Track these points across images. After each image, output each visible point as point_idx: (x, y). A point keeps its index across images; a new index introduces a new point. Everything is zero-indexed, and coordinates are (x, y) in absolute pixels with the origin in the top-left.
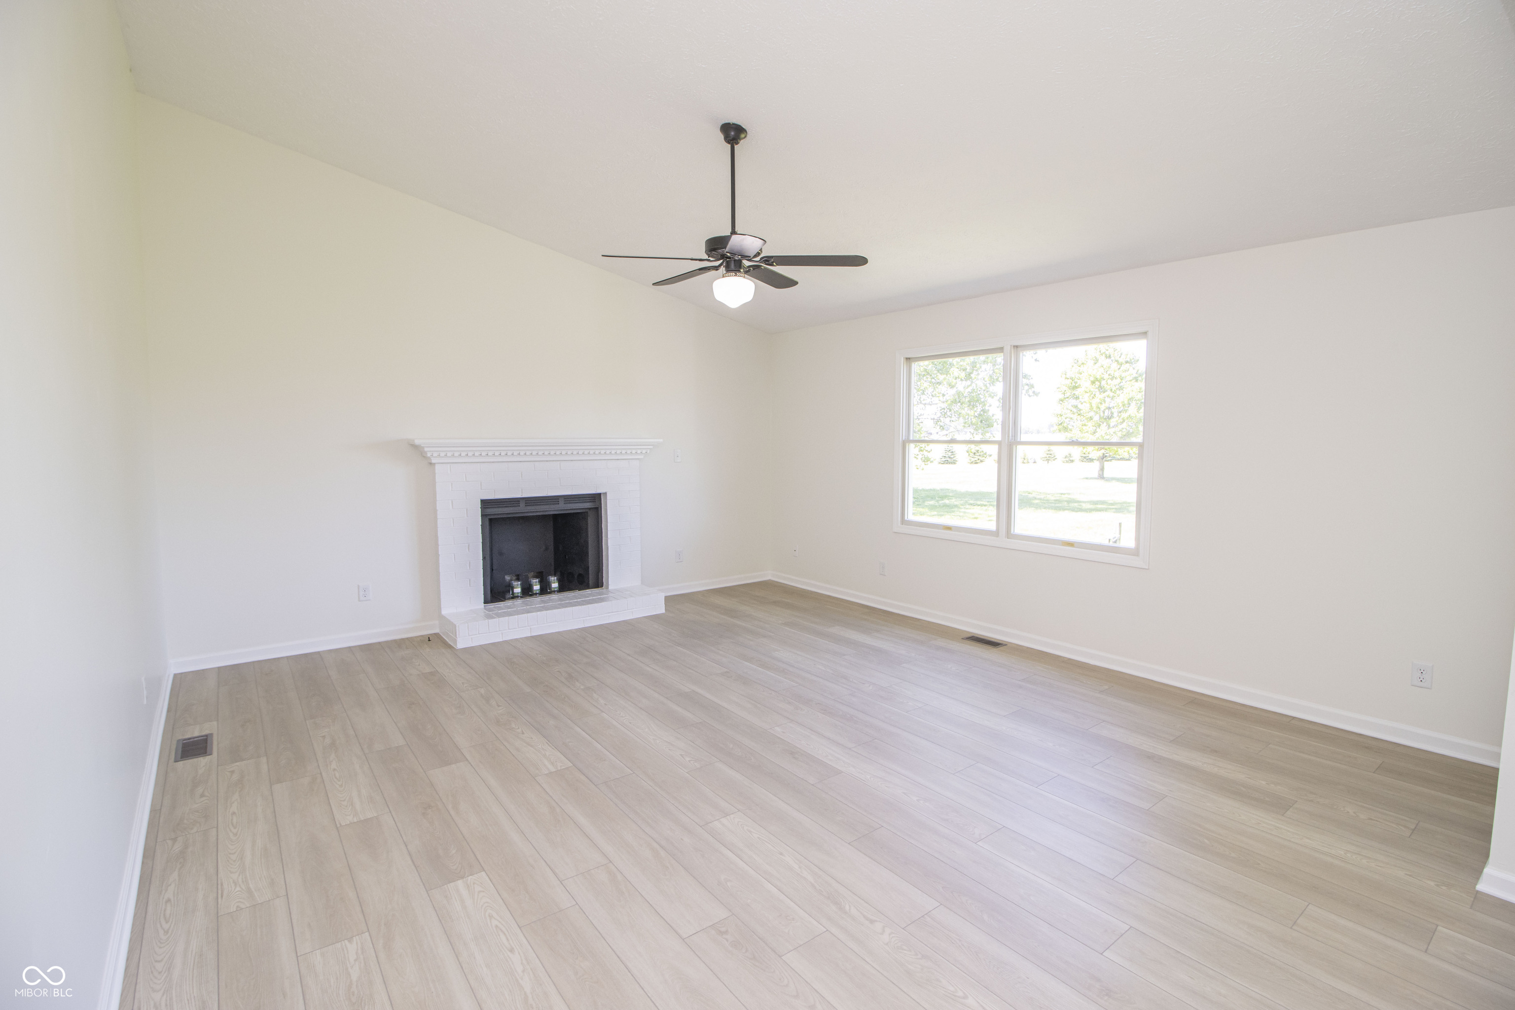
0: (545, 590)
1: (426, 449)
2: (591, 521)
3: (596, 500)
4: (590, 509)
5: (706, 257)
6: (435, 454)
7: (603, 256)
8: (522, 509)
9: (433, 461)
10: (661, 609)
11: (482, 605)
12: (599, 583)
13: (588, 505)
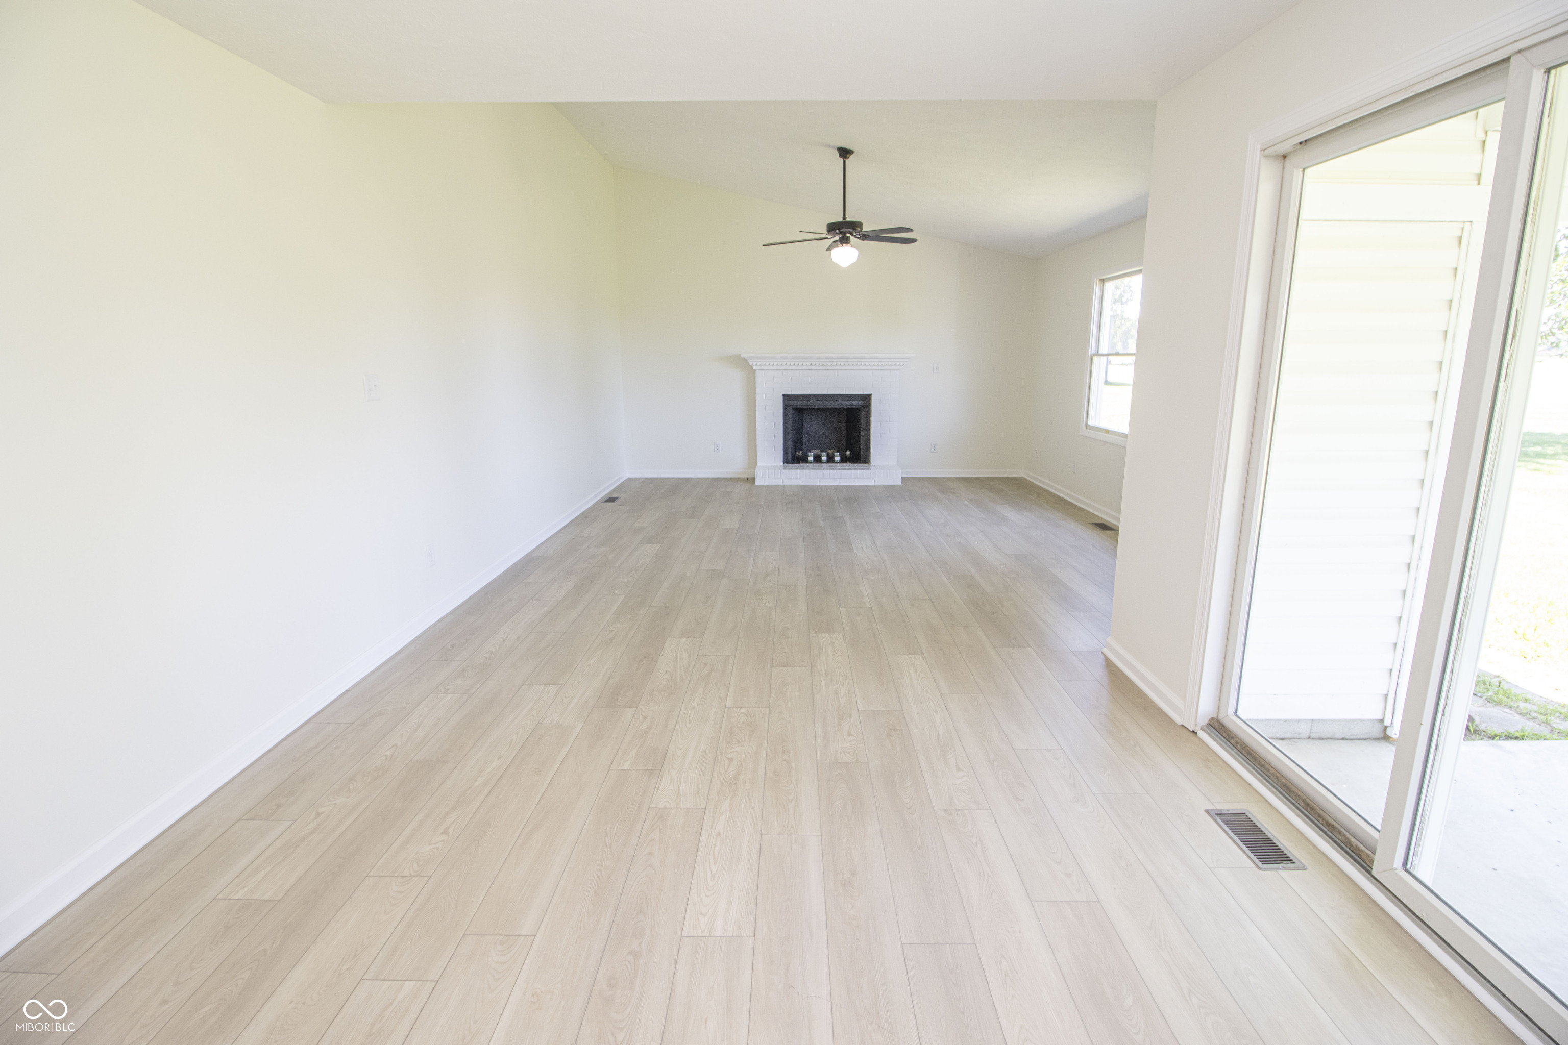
0: (831, 460)
1: (748, 361)
2: (863, 413)
3: (867, 398)
4: (863, 406)
5: (827, 233)
6: (754, 364)
7: (764, 246)
8: (812, 402)
9: (754, 368)
10: (899, 482)
11: (782, 463)
12: (867, 461)
13: (860, 403)
